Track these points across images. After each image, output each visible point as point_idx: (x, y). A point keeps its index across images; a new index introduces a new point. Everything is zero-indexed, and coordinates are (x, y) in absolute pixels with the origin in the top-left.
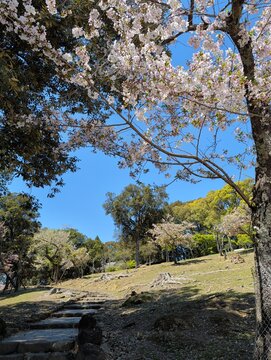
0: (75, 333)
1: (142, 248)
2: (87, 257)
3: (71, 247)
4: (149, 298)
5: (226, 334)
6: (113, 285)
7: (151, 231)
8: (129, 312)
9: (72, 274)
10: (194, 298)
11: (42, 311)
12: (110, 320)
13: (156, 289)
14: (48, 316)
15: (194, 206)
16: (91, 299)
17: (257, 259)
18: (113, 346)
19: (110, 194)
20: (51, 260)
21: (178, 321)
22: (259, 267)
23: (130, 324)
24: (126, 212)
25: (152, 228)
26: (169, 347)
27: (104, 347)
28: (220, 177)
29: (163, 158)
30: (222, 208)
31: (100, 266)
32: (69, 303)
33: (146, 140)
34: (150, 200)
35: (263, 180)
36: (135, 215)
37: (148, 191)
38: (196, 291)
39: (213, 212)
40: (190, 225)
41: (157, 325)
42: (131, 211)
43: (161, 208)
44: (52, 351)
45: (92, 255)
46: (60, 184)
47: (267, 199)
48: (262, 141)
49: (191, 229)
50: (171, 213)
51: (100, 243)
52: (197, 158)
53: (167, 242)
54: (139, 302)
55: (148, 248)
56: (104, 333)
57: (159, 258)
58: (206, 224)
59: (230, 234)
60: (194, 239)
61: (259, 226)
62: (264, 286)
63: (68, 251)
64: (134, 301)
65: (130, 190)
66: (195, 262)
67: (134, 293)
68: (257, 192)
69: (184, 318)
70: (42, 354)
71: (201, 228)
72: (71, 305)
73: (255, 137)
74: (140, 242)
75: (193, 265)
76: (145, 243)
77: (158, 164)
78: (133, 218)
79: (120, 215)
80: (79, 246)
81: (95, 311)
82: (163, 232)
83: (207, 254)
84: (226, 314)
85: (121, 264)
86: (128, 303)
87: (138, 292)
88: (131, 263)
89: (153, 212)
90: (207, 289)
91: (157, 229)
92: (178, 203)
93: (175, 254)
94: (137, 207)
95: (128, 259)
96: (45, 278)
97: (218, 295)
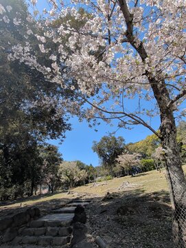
1: (114, 169)
2: (86, 175)
3: (78, 170)
4: (117, 196)
6: (97, 190)
7: (117, 159)
8: (106, 204)
9: (79, 184)
10: (141, 195)
11: (62, 203)
13: (121, 190)
14: (63, 206)
15: (140, 145)
16: (87, 197)
18: (92, 224)
19: (95, 142)
20: (69, 177)
21: (130, 209)
22: (169, 174)
23: (104, 211)
24: (103, 150)
25: (117, 157)
26: (124, 225)
27: (87, 225)
28: (140, 123)
30: (155, 144)
31: (93, 179)
32: (75, 199)
33: (95, 107)
34: (115, 143)
35: (165, 121)
36: (109, 151)
37: (114, 138)
38: (143, 191)
39: (151, 147)
40: (138, 155)
41: (118, 211)
42: (106, 149)
43: (121, 147)
44: (61, 226)
45: (89, 174)
46: (64, 137)
47: (169, 132)
48: (160, 99)
49: (139, 157)
50: (128, 149)
51: (92, 167)
52: (124, 113)
53: (126, 165)
54: (111, 198)
55: (117, 168)
56: (88, 216)
57: (123, 174)
58: (147, 153)
59: (161, 158)
60: (140, 163)
63: (76, 172)
64: (108, 198)
65: (105, 139)
66: (143, 175)
67: (108, 193)
68: (162, 129)
69: (134, 207)
70: (56, 228)
71: (144, 156)
72: (77, 200)
73: (156, 97)
74: (112, 166)
75: (142, 177)
76: (115, 166)
77: (105, 119)
78: (108, 154)
79: (101, 153)
80: (82, 169)
81: (88, 203)
82: (123, 159)
83: (150, 170)
84: (159, 205)
85: (104, 178)
86: (106, 199)
87: (111, 193)
88: (109, 177)
89: (117, 149)
90: (149, 190)
91: (120, 158)
92: (131, 144)
93: (132, 171)
94: (109, 147)
95: (107, 175)
96: (67, 186)
97: (154, 193)
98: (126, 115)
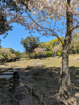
0: (12, 76)
1: (31, 55)
2: (15, 56)
4: (33, 68)
5: (52, 77)
6: (23, 64)
7: (34, 50)
8: (27, 71)
9: (11, 61)
10: (45, 68)
11: (2, 70)
12: (22, 73)
13: (34, 65)
14: (4, 72)
15: (47, 44)
16: (16, 68)
17: (63, 59)
18: (22, 80)
19: (22, 38)
20: (4, 56)
21: (40, 74)
22: (63, 61)
23: (27, 74)
24: (27, 44)
25: (34, 49)
26: (37, 80)
27: (20, 80)
28: (55, 36)
29: (39, 28)
30: (54, 45)
31: (19, 59)
32: (10, 68)
33: (35, 22)
34: (34, 41)
35: (67, 37)
36: (30, 45)
37: (34, 38)
38: (45, 66)
39: (52, 46)
40: (45, 49)
41: (34, 74)
42: (29, 44)
43: (37, 44)
44: (6, 80)
45: (17, 56)
47: (68, 43)
48: (69, 26)
49: (45, 50)
50: (40, 45)
51: (19, 52)
52: (49, 29)
53: (38, 53)
54: (30, 69)
55: (33, 54)
56: (20, 76)
57: (36, 57)
58: (50, 49)
59: (56, 52)
60: (46, 53)
61: (64, 50)
62: (63, 66)
63: (10, 54)
64: (28, 68)
65: (29, 38)
67: (28, 66)
68: (65, 41)
69: (42, 73)
70: (3, 81)
71: (48, 50)
72: (11, 69)
73: (67, 24)
74: (31, 53)
75: (45, 60)
76: (32, 53)
77: (38, 30)
78: (29, 46)
79: (25, 45)
80: (13, 53)
81: (18, 71)
82: (37, 51)
83: (49, 57)
84: (53, 72)
85: (25, 58)
87: (30, 66)
89: (35, 45)
90: (48, 66)
91: (36, 50)
92: (42, 43)
93: (40, 57)
94: (30, 43)
95: (27, 57)
96: (3, 62)
97: (51, 68)
98: (50, 30)
